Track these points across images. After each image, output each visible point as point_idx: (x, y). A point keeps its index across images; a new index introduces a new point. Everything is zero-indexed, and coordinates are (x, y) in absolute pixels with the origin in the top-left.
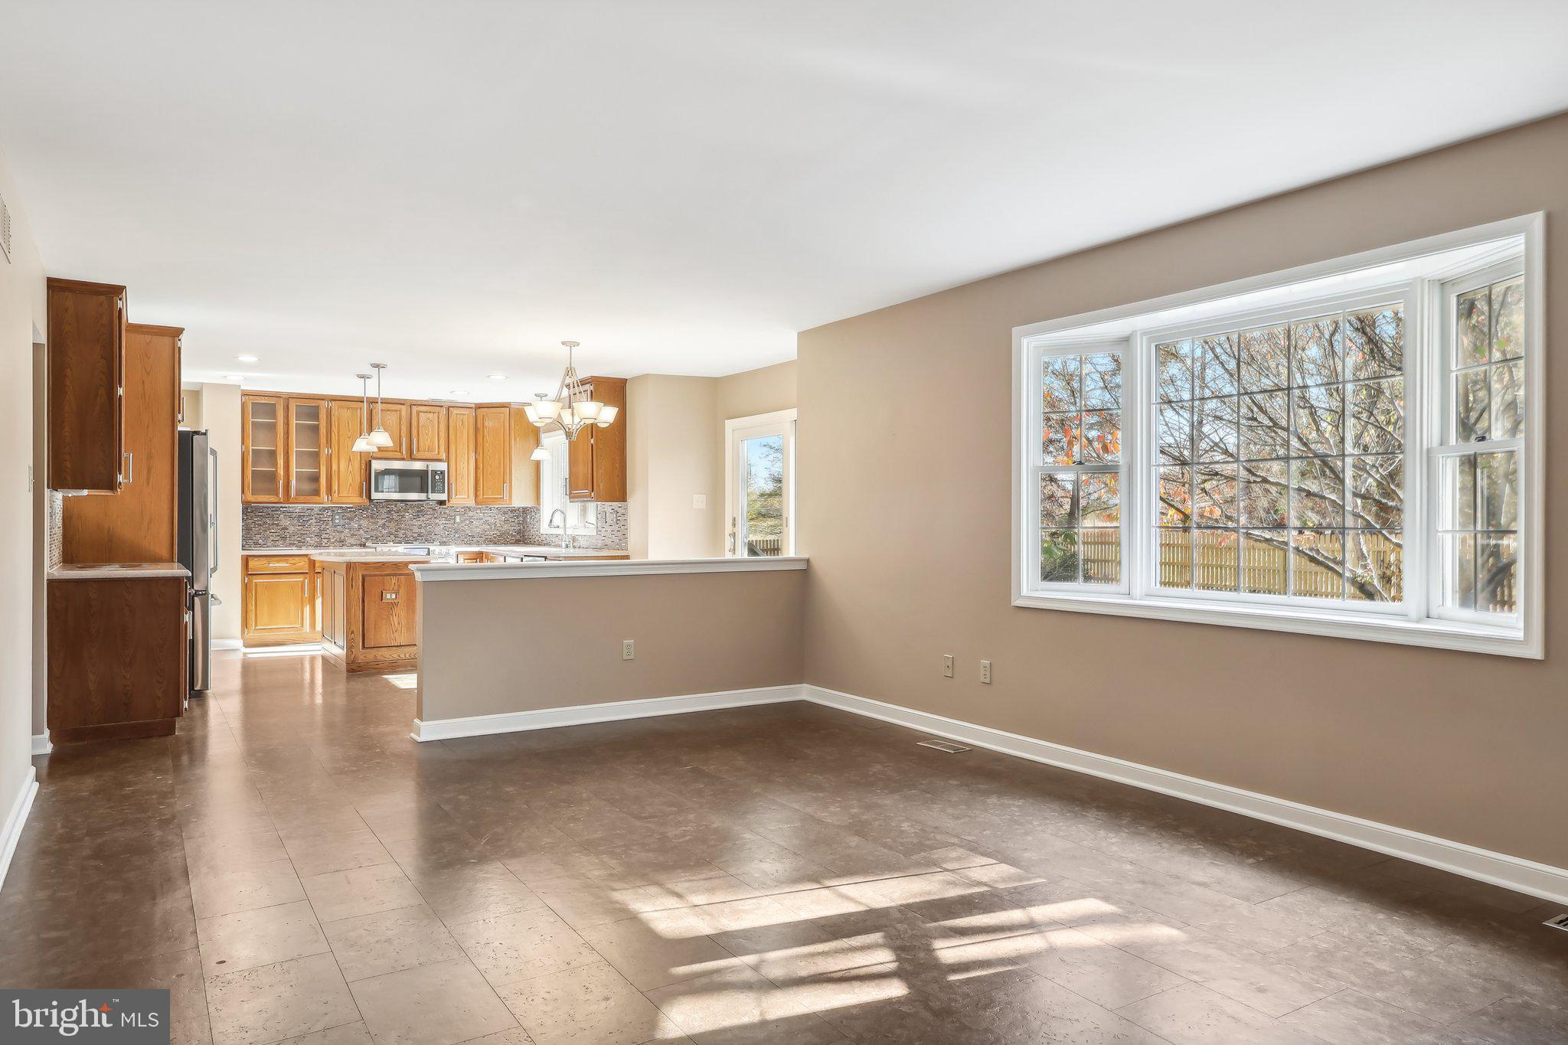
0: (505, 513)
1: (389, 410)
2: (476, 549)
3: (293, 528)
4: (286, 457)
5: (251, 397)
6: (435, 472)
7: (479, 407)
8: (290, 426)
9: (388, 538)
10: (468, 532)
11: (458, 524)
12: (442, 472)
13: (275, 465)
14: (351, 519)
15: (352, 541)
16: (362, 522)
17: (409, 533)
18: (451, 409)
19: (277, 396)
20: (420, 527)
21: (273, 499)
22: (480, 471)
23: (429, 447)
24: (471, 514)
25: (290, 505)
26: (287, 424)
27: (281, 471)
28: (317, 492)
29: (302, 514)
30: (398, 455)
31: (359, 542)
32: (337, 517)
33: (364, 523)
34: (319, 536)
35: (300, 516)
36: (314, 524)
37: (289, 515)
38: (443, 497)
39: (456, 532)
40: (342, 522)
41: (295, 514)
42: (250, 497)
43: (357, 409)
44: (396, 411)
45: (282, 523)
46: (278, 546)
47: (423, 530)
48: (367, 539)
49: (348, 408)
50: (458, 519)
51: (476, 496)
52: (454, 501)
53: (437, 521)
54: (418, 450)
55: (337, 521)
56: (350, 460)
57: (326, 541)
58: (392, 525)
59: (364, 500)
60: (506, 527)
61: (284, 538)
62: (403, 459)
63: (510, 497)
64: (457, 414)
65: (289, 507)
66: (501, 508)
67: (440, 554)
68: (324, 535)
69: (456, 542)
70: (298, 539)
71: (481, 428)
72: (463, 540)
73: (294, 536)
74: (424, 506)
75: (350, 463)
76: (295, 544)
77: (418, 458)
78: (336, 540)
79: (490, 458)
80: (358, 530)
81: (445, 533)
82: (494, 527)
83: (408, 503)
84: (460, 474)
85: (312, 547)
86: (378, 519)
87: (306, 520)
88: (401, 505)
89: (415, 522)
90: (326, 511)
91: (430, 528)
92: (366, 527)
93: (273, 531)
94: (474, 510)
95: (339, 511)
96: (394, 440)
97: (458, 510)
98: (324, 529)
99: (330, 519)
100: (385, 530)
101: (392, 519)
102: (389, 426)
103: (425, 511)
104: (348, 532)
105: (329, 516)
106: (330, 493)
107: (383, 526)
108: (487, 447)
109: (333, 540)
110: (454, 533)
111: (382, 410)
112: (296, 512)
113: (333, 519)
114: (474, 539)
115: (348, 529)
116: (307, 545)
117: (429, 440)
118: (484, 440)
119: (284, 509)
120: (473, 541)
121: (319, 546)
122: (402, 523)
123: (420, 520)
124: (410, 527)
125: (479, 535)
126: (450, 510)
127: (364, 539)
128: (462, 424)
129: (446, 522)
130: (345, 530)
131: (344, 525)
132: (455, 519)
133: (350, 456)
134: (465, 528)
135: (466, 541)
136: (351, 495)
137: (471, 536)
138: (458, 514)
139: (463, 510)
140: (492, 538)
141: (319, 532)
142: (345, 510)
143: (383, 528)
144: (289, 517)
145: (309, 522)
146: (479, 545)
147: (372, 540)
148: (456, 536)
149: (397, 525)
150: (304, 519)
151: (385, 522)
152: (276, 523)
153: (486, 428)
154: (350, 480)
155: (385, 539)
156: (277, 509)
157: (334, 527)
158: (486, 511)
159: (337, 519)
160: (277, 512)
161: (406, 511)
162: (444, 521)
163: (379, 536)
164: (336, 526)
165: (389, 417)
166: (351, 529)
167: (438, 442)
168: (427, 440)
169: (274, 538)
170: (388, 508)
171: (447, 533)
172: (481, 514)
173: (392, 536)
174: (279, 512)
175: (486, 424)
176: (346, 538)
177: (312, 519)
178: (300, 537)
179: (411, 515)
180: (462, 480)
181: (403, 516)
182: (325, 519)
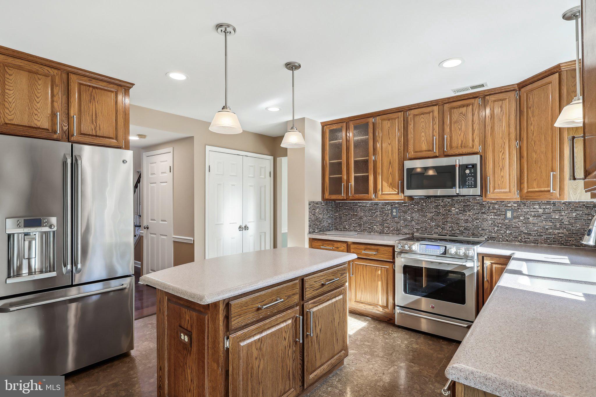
1: (422, 114)
3: (365, 219)
4: (348, 167)
5: (328, 126)
6: (466, 166)
7: (522, 85)
8: (350, 142)
9: (436, 230)
10: (523, 229)
11: (510, 220)
12: (474, 166)
13: (341, 172)
14: (405, 212)
15: (406, 231)
16: (414, 215)
17: (455, 227)
19: (342, 121)
20: (466, 221)
21: (340, 197)
22: (524, 160)
23: (462, 141)
24: (526, 209)
27: (345, 177)
28: (367, 191)
29: (371, 208)
30: (431, 153)
31: (411, 232)
32: (394, 210)
33: (416, 216)
34: (382, 225)
35: (370, 209)
36: (379, 215)
37: (363, 208)
38: (477, 191)
39: (507, 228)
40: (399, 214)
42: (327, 196)
43: (395, 119)
44: (429, 113)
45: (359, 214)
46: (356, 231)
47: (469, 225)
49: (389, 120)
50: (509, 214)
51: (520, 189)
52: (492, 195)
53: (485, 216)
54: (450, 147)
55: (394, 214)
56: (390, 163)
57: (387, 229)
58: (440, 217)
61: (360, 225)
62: (436, 157)
63: (562, 190)
64: (495, 101)
65: (363, 203)
68: (385, 225)
69: (507, 238)
70: (369, 226)
71: (525, 110)
72: (516, 238)
73: (366, 224)
74: (469, 202)
75: (390, 165)
76: (367, 230)
77: (450, 154)
78: (394, 229)
79: (534, 143)
80: (411, 222)
81: (494, 228)
82: (560, 224)
83: (454, 198)
84: (499, 166)
85: (377, 233)
86: (427, 213)
87: (373, 213)
88: (448, 200)
89: (461, 217)
90: (387, 205)
91: (477, 223)
92: (416, 219)
93: (354, 220)
94: (531, 205)
95: (396, 206)
96: (427, 140)
97: (509, 205)
98: (385, 219)
99: (390, 212)
100: (433, 223)
101: (439, 213)
102: (423, 128)
103: (471, 206)
104: (403, 223)
105: (389, 209)
106: (375, 191)
107: (432, 219)
108: (532, 130)
109: (392, 229)
110: (505, 229)
111: (417, 115)
112: (367, 207)
113: (392, 212)
114: (530, 237)
115: (403, 220)
116: (375, 232)
117: (462, 134)
118: (528, 123)
119: (360, 204)
120: (529, 238)
121: (381, 233)
122: (449, 217)
123: (466, 215)
124: (456, 220)
125: (537, 234)
126: (500, 205)
127: (416, 230)
128: (501, 111)
129: (496, 217)
130: (401, 221)
131: (400, 217)
132: (505, 214)
133: (390, 160)
134: (518, 224)
135: (518, 241)
136: (391, 193)
137: (527, 233)
138: (509, 210)
139: (516, 205)
140: (557, 238)
141: (382, 222)
142: (401, 204)
143: (432, 221)
144: (363, 210)
145: (376, 214)
146: (538, 244)
147: (422, 230)
148: (508, 232)
149: (444, 219)
150: (373, 212)
151: (433, 215)
152: (356, 214)
153: (530, 108)
154: (390, 180)
155: (433, 231)
156: (356, 204)
157: (393, 219)
158: (548, 207)
159: (394, 212)
160: (356, 207)
161: (453, 205)
162: (493, 217)
163: (428, 228)
164: (394, 218)
165: (422, 120)
166: (405, 220)
167: (473, 135)
168: (460, 135)
169: (355, 224)
170: (436, 203)
171: (496, 228)
172: (540, 210)
173: (439, 228)
174: (357, 207)
175: (530, 103)
176: (402, 228)
177: (378, 212)
178: (370, 225)
179: (457, 210)
180: (502, 173)
181: (449, 211)
182: (387, 212)
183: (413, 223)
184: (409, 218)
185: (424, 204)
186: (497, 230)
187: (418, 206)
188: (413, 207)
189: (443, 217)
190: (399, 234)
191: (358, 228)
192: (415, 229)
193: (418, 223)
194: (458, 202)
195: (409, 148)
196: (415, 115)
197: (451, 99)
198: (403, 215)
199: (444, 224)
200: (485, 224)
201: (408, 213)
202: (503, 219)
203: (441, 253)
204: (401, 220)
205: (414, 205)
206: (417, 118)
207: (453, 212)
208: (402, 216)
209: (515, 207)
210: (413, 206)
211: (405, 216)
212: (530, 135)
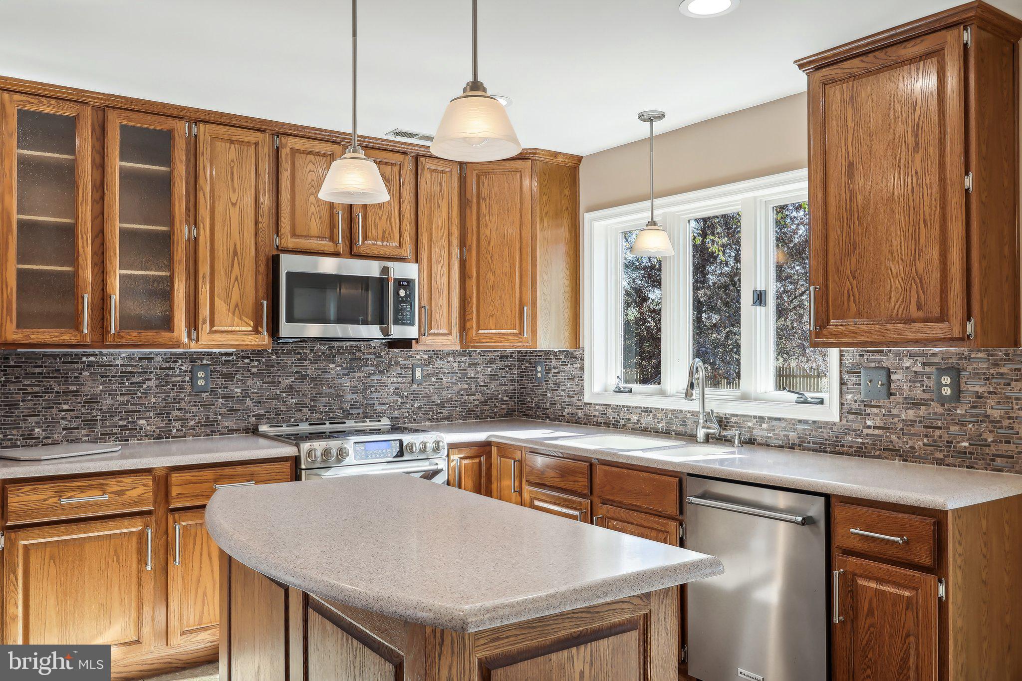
0: (492, 362)
1: (310, 153)
2: (480, 436)
3: (110, 401)
4: (98, 241)
5: (17, 97)
6: (399, 284)
8: (109, 171)
9: (299, 415)
10: (435, 398)
11: (419, 383)
12: (410, 283)
13: (72, 257)
14: (228, 377)
15: (229, 423)
16: (249, 383)
17: (336, 404)
18: (422, 159)
19: (78, 98)
20: (355, 390)
21: (68, 336)
22: (472, 284)
23: (384, 232)
24: (439, 363)
25: (105, 351)
26: (101, 166)
27: (87, 274)
28: (167, 323)
29: (129, 369)
30: (327, 245)
31: (242, 425)
32: (201, 374)
33: (254, 384)
34: (164, 413)
35: (124, 374)
36: (155, 390)
37: (101, 370)
38: (411, 332)
39: (415, 399)
40: (211, 384)
41: (114, 370)
42: (10, 332)
43: (248, 144)
45: (86, 389)
46: (77, 441)
47: (359, 397)
48: (259, 417)
49: (232, 142)
50: (418, 374)
52: (424, 342)
53: (384, 378)
54: (365, 238)
55: (201, 383)
56: (235, 253)
57: (178, 425)
58: (305, 388)
59: (263, 340)
60: (493, 386)
61: (90, 423)
62: (336, 254)
63: (534, 332)
64: (432, 171)
65: (102, 355)
66: (485, 352)
67: (423, 451)
68: (175, 413)
69: (415, 417)
70: (121, 423)
71: (475, 200)
72: (427, 414)
73: (111, 416)
74: (359, 351)
75: (236, 259)
76: (115, 434)
77: (363, 253)
78: (198, 423)
79: (491, 258)
80: (242, 400)
81: (397, 401)
82: (476, 386)
83: (333, 344)
84: (438, 288)
85: (149, 439)
86: (279, 376)
87: (137, 383)
88: (322, 347)
89: (346, 382)
90: (180, 361)
91: (371, 392)
92: (256, 393)
93: (65, 407)
94: (445, 357)
95: (205, 362)
96: (320, 215)
97: (418, 357)
98: (174, 399)
99: (187, 379)
100: (292, 398)
101: (305, 375)
102: (313, 186)
103: (363, 359)
104: (222, 404)
105: (186, 371)
106: (193, 323)
107: (290, 391)
108: (487, 236)
109: (192, 423)
110: (412, 400)
111: (300, 152)
112: (117, 365)
113: (193, 380)
114: (444, 411)
115: (222, 398)
116: (141, 436)
117: (384, 218)
118: (481, 222)
119: (92, 359)
120: (442, 413)
121: (163, 435)
122: (324, 384)
123: (354, 378)
124: (337, 390)
125: (451, 404)
126: (405, 357)
127: (254, 419)
128: (441, 191)
129: (399, 380)
130: (217, 401)
131: (214, 390)
132: (413, 374)
133: (235, 245)
134: (429, 390)
135: (430, 419)
136: (237, 329)
137: (440, 404)
138: (418, 365)
139: (426, 357)
140: (472, 408)
141: (165, 407)
142: (217, 358)
143: (289, 395)
144: (102, 377)
145: (145, 386)
146: (452, 421)
147: (268, 418)
148: (415, 406)
149: (314, 388)
150: (134, 380)
151: (292, 382)
152: (74, 388)
153: (484, 199)
154: (235, 297)
155: (293, 417)
156: (77, 358)
157: (195, 395)
158: (463, 359)
159: (201, 378)
160: (76, 366)
161: (331, 359)
162: (395, 379)
163: (282, 411)
164: (198, 393)
165: (311, 167)
166: (228, 397)
167: (400, 222)
168: (380, 219)
169: (70, 421)
170: (298, 353)
171: (400, 400)
172: (455, 365)
173: (305, 410)
174: (81, 366)
175: (485, 192)
176: (220, 417)
177: (150, 379)
178: (125, 419)
179: (338, 369)
180: (441, 299)
181: (325, 371)
182: (178, 379)
183: (249, 402)
184: (238, 390)
185: (274, 357)
186: (401, 403)
187: (259, 361)
188: (248, 364)
189: (312, 385)
190: (212, 435)
191: (84, 432)
192: (254, 416)
193: (260, 402)
194: (340, 352)
195: (282, 225)
196: (294, 152)
198: (222, 384)
199: (314, 400)
200: (384, 394)
201: (235, 379)
202: (409, 383)
203: (395, 454)
204: (219, 398)
205: (251, 360)
206: (300, 159)
207: (332, 372)
208: (220, 388)
209: (425, 359)
210: (247, 361)
211: (227, 388)
212: (483, 243)
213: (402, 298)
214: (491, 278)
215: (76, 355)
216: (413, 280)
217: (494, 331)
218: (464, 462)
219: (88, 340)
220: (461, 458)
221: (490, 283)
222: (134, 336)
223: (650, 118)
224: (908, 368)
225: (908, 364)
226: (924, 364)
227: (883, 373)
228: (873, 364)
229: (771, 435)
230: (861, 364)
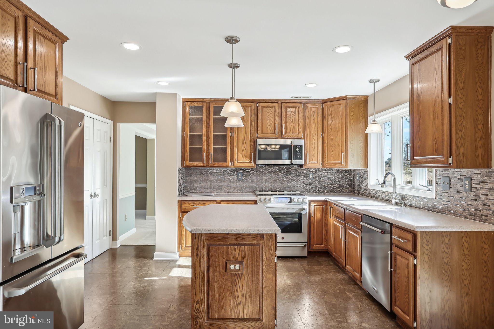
0: (341, 173)
1: (268, 107)
2: (323, 198)
3: (215, 182)
4: (208, 138)
5: (189, 103)
6: (296, 146)
7: (325, 101)
8: (211, 119)
9: (269, 188)
10: (318, 185)
11: (312, 180)
12: (301, 146)
13: (202, 143)
14: (247, 176)
15: (248, 190)
16: (254, 178)
17: (281, 185)
18: (307, 104)
19: (202, 101)
20: (288, 181)
21: (200, 164)
22: (326, 145)
23: (293, 130)
24: (319, 173)
26: (208, 118)
27: (205, 148)
28: (225, 160)
29: (220, 173)
30: (273, 136)
31: (252, 191)
32: (240, 175)
33: (255, 179)
34: (229, 186)
35: (219, 175)
36: (227, 179)
37: (213, 174)
38: (302, 162)
39: (310, 185)
40: (243, 178)
41: (216, 173)
42: (188, 163)
43: (248, 107)
44: (272, 107)
45: (209, 178)
46: (207, 192)
47: (290, 184)
48: (257, 189)
49: (244, 107)
50: (311, 176)
51: (323, 161)
52: (308, 165)
53: (298, 178)
54: (286, 132)
55: (239, 178)
56: (244, 139)
57: (233, 189)
58: (271, 180)
59: (252, 165)
60: (342, 182)
61: (210, 188)
62: (276, 138)
63: (346, 162)
64: (311, 108)
65: (213, 169)
66: (339, 169)
67: (298, 202)
68: (232, 186)
69: (310, 191)
70: (218, 188)
71: (327, 116)
72: (315, 190)
73: (216, 186)
74: (290, 168)
75: (245, 141)
76: (217, 191)
77: (285, 137)
78: (239, 189)
79: (332, 136)
80: (252, 183)
81: (303, 185)
82: (334, 181)
83: (281, 166)
84: (313, 147)
85: (225, 193)
86: (263, 176)
87: (222, 177)
88: (277, 167)
89: (285, 178)
90: (234, 171)
91: (294, 182)
92: (256, 181)
93: (204, 183)
94: (322, 171)
95: (241, 171)
96: (271, 126)
97: (311, 171)
98: (232, 182)
99: (236, 176)
100: (267, 183)
101: (271, 176)
102: (268, 117)
103: (291, 171)
104: (246, 184)
105: (235, 174)
106: (232, 160)
107: (266, 181)
108: (330, 128)
109: (237, 189)
110: (309, 185)
111: (264, 107)
112: (217, 172)
113: (237, 176)
114: (321, 190)
115: (246, 182)
116: (223, 192)
117: (293, 125)
118: (329, 124)
119: (211, 170)
120: (320, 190)
121: (229, 192)
122: (277, 179)
123: (288, 177)
124: (282, 181)
125: (324, 187)
126: (306, 171)
127: (255, 189)
128: (314, 114)
129: (304, 178)
130: (244, 183)
131: (243, 180)
132: (309, 176)
133: (244, 137)
134: (316, 182)
135: (316, 192)
136: (245, 162)
137: (320, 187)
138: (311, 174)
139: (314, 171)
140: (333, 189)
141: (230, 184)
142: (244, 170)
143: (266, 182)
144: (213, 175)
145: (224, 178)
146: (324, 193)
147: (259, 189)
148: (310, 187)
149: (274, 180)
150: (222, 176)
151: (267, 178)
152: (206, 178)
153: (330, 115)
154: (244, 152)
155: (267, 189)
156: (207, 170)
157: (238, 181)
158: (329, 172)
159: (240, 176)
160: (207, 172)
161: (280, 171)
162: (303, 178)
163: (264, 187)
164: (239, 181)
165: (268, 111)
166: (247, 182)
167: (299, 126)
168: (291, 125)
169: (205, 187)
170: (269, 169)
171: (304, 185)
172: (326, 174)
173: (271, 187)
174: (208, 172)
175: (330, 113)
176: (245, 188)
177: (226, 176)
178: (219, 187)
179: (282, 174)
180: (314, 151)
181: (278, 175)
182: (233, 176)
183: (253, 184)
184: (251, 180)
185: (261, 170)
186: (305, 186)
187: (257, 171)
188: (253, 172)
189: (274, 179)
190: (243, 193)
191: (209, 190)
192: (255, 188)
193: (257, 184)
194: (283, 169)
195: (259, 130)
196: (263, 107)
197: (287, 101)
198: (246, 178)
199: (274, 184)
200: (298, 183)
201: (249, 177)
202: (308, 179)
203: (289, 202)
204: (245, 182)
205: (254, 171)
206: (264, 110)
207: (280, 175)
208: (245, 179)
209: (314, 172)
210: (253, 171)
211: (247, 179)
212: (329, 131)
213: (298, 151)
214: (332, 143)
215: (207, 169)
216: (302, 145)
217: (333, 162)
218: (316, 207)
219: (205, 165)
220: (315, 205)
221: (332, 145)
222: (217, 164)
223: (373, 82)
224: (456, 177)
225: (455, 175)
226: (461, 175)
227: (448, 179)
228: (445, 175)
229: (416, 203)
230: (442, 175)
